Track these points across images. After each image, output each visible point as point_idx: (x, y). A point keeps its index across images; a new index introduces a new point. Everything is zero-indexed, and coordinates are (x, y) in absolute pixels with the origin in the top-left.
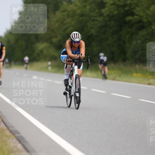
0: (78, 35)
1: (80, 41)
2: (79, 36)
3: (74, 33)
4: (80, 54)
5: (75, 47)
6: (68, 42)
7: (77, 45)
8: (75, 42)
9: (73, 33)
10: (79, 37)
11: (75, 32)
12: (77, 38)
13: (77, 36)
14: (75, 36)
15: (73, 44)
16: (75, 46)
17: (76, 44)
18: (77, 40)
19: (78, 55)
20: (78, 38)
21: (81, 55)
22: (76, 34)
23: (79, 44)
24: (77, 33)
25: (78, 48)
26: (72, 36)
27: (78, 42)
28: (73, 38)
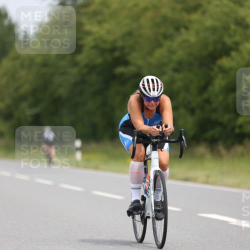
0: (157, 82)
1: (160, 96)
2: (158, 85)
3: (148, 80)
4: (164, 125)
5: (148, 109)
6: (133, 99)
7: (152, 106)
8: (149, 99)
9: (145, 78)
10: (158, 88)
11: (150, 78)
12: (154, 89)
13: (154, 86)
14: (149, 86)
15: (146, 103)
16: (150, 108)
17: (153, 102)
18: (154, 94)
19: (158, 127)
20: (157, 90)
21: (166, 126)
22: (152, 80)
23: (158, 103)
24: (154, 78)
25: (156, 112)
26: (144, 85)
27: (157, 99)
28: (145, 88)
